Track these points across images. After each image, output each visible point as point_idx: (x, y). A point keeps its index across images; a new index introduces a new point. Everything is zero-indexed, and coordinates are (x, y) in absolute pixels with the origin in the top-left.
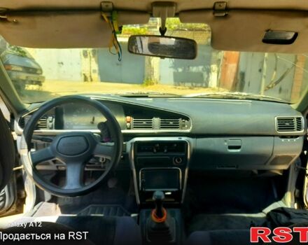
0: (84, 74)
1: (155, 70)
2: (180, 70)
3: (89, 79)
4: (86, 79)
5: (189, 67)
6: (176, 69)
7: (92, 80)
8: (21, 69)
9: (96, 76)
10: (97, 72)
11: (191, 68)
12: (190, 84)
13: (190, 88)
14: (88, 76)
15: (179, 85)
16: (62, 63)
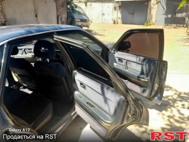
0: (114, 20)
1: (153, 17)
2: (169, 16)
3: (116, 23)
4: (114, 23)
5: (175, 14)
6: (167, 16)
7: (117, 23)
8: (79, 20)
9: (120, 21)
10: (121, 18)
11: (177, 14)
12: (175, 25)
13: (175, 28)
14: (116, 21)
15: (168, 26)
16: (104, 14)
